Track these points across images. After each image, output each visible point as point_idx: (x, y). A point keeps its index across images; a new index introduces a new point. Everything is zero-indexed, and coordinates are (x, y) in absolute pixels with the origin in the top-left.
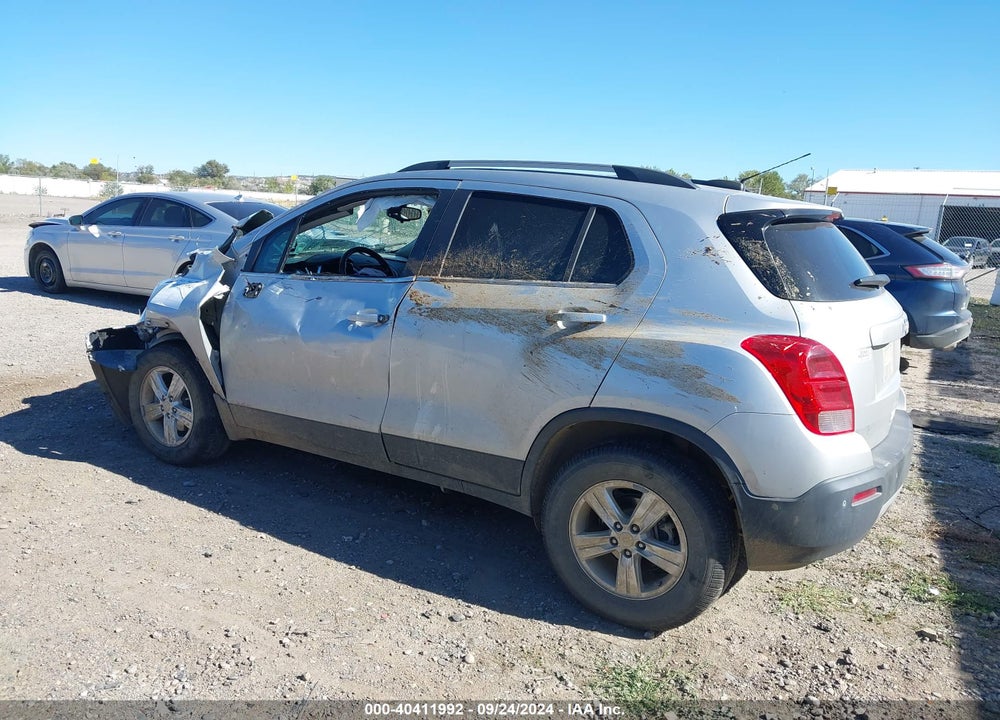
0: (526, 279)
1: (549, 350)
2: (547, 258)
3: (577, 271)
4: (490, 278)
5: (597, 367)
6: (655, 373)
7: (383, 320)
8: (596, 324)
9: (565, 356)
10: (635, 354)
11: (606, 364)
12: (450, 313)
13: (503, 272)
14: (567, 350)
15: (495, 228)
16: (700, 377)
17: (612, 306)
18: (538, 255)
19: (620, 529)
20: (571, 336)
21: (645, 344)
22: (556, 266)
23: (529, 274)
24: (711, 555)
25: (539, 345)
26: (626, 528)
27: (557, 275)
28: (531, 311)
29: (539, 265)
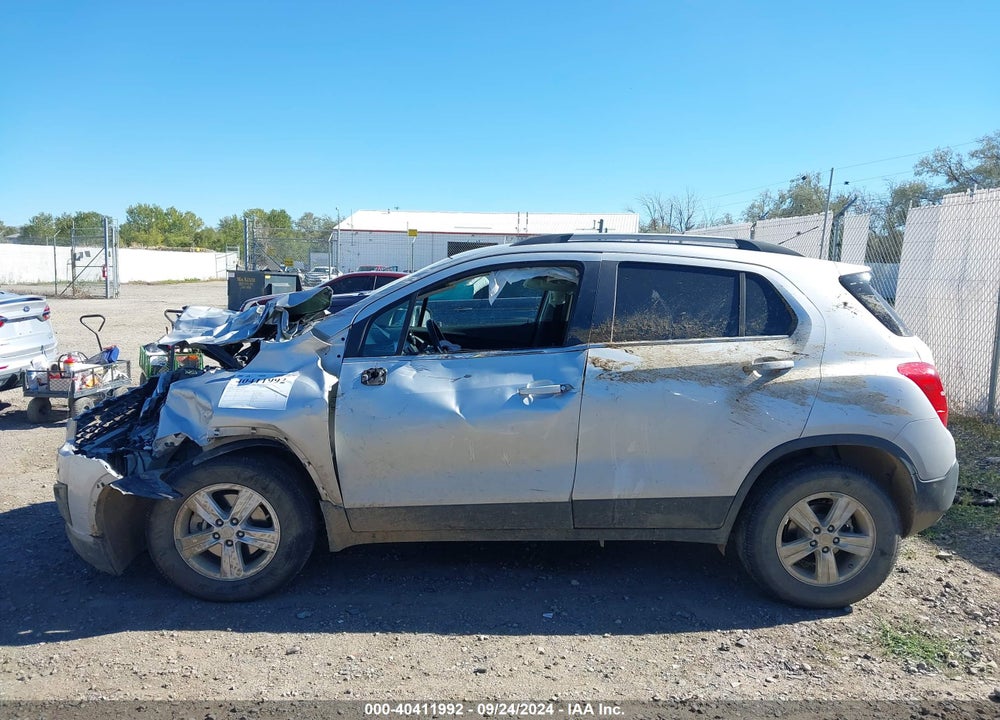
0: (702, 337)
1: (756, 395)
2: (717, 317)
3: (748, 327)
4: (667, 338)
5: (803, 404)
6: (849, 402)
7: (566, 391)
8: (787, 369)
9: (772, 398)
10: (831, 390)
11: (809, 401)
12: (645, 375)
13: (677, 333)
14: (773, 394)
15: (655, 295)
16: (883, 400)
17: (794, 353)
18: (708, 316)
19: (819, 532)
20: (772, 382)
21: (836, 381)
22: (729, 324)
23: (704, 333)
24: (896, 533)
25: (743, 393)
26: (824, 531)
27: (732, 331)
28: (727, 364)
29: (712, 324)
